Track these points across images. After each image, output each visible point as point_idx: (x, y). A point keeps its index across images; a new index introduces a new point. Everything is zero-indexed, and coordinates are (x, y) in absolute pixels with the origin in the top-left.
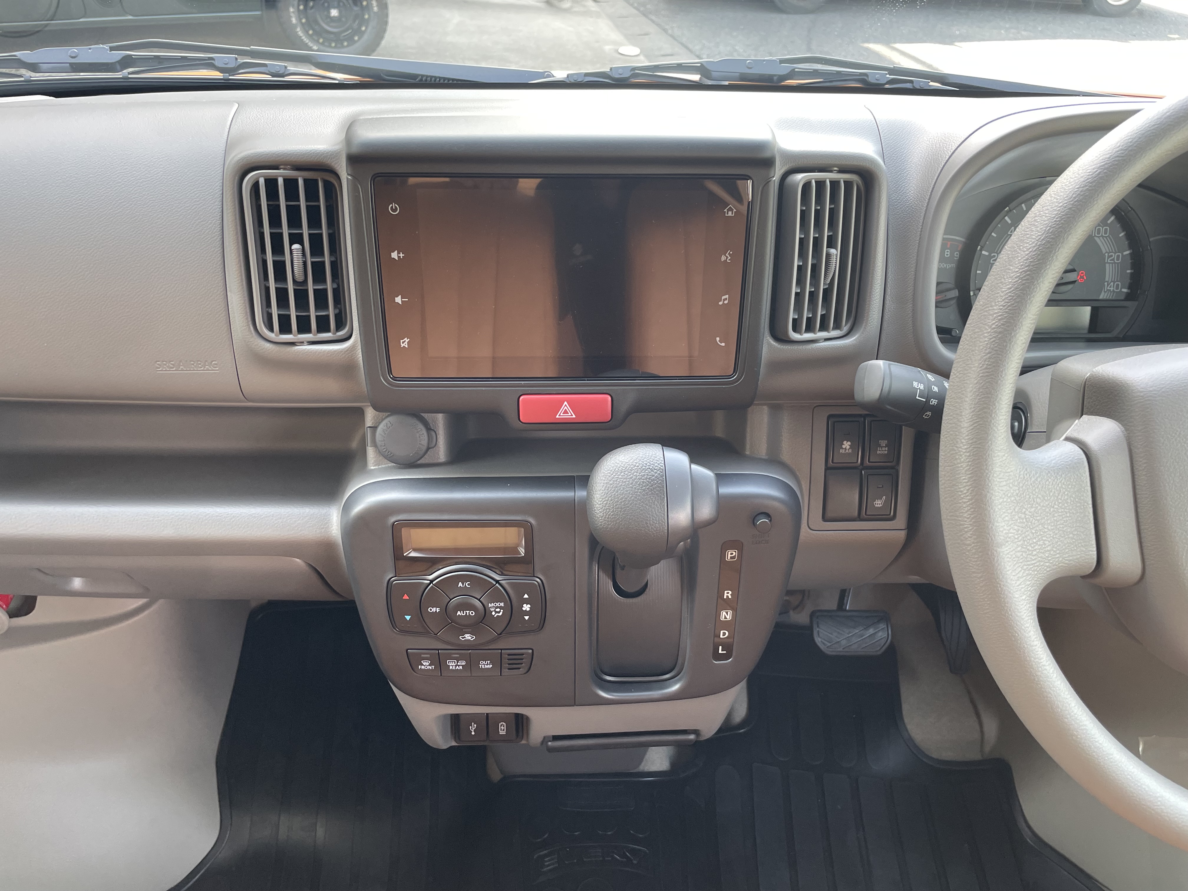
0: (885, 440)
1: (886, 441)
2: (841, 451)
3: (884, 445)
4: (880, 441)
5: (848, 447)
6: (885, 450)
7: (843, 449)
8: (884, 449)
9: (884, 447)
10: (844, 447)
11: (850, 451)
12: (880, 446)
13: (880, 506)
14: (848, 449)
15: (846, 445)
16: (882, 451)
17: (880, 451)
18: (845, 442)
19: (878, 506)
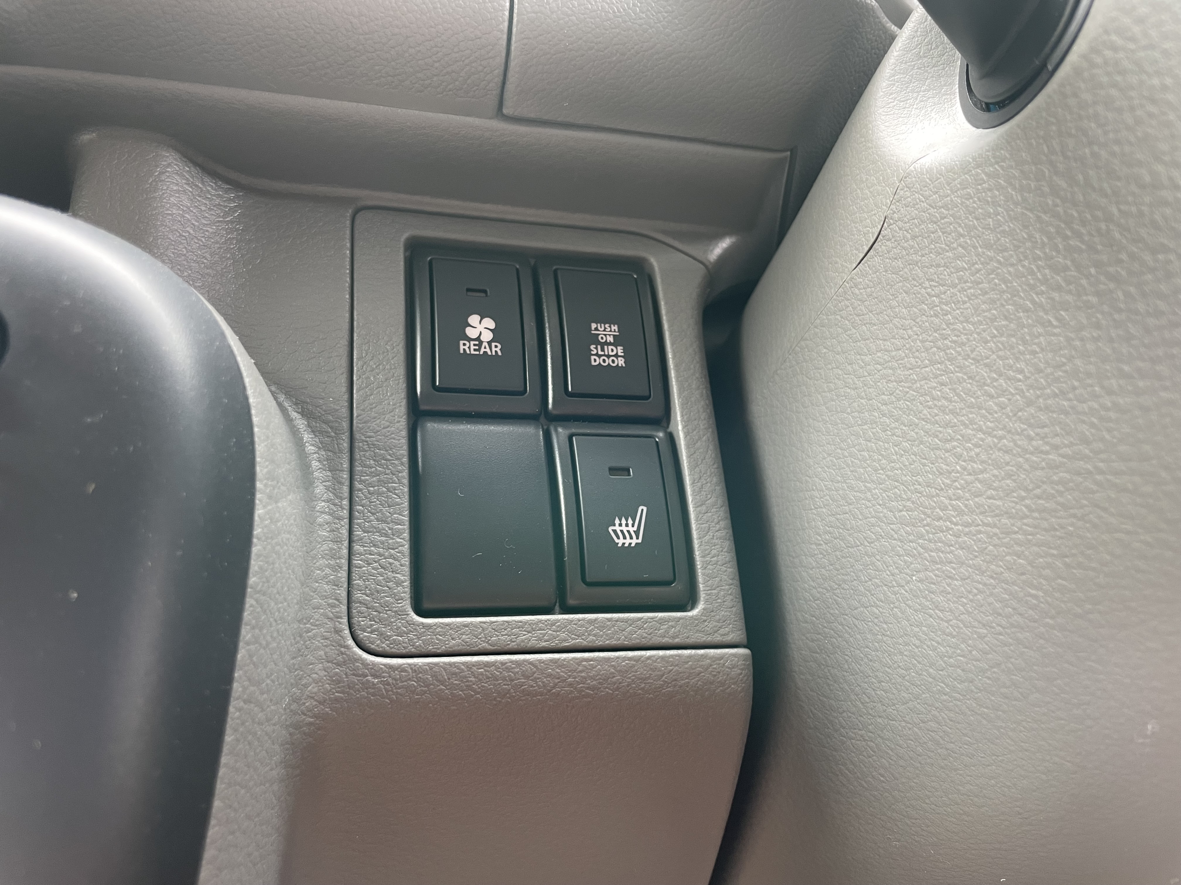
0: (611, 323)
1: (615, 328)
2: (464, 347)
3: (610, 339)
4: (594, 326)
5: (487, 336)
6: (616, 356)
7: (470, 340)
8: (610, 350)
9: (610, 344)
10: (471, 333)
11: (497, 348)
12: (595, 340)
13: (634, 541)
14: (489, 343)
15: (480, 328)
16: (609, 356)
17: (597, 355)
18: (474, 319)
19: (628, 541)
